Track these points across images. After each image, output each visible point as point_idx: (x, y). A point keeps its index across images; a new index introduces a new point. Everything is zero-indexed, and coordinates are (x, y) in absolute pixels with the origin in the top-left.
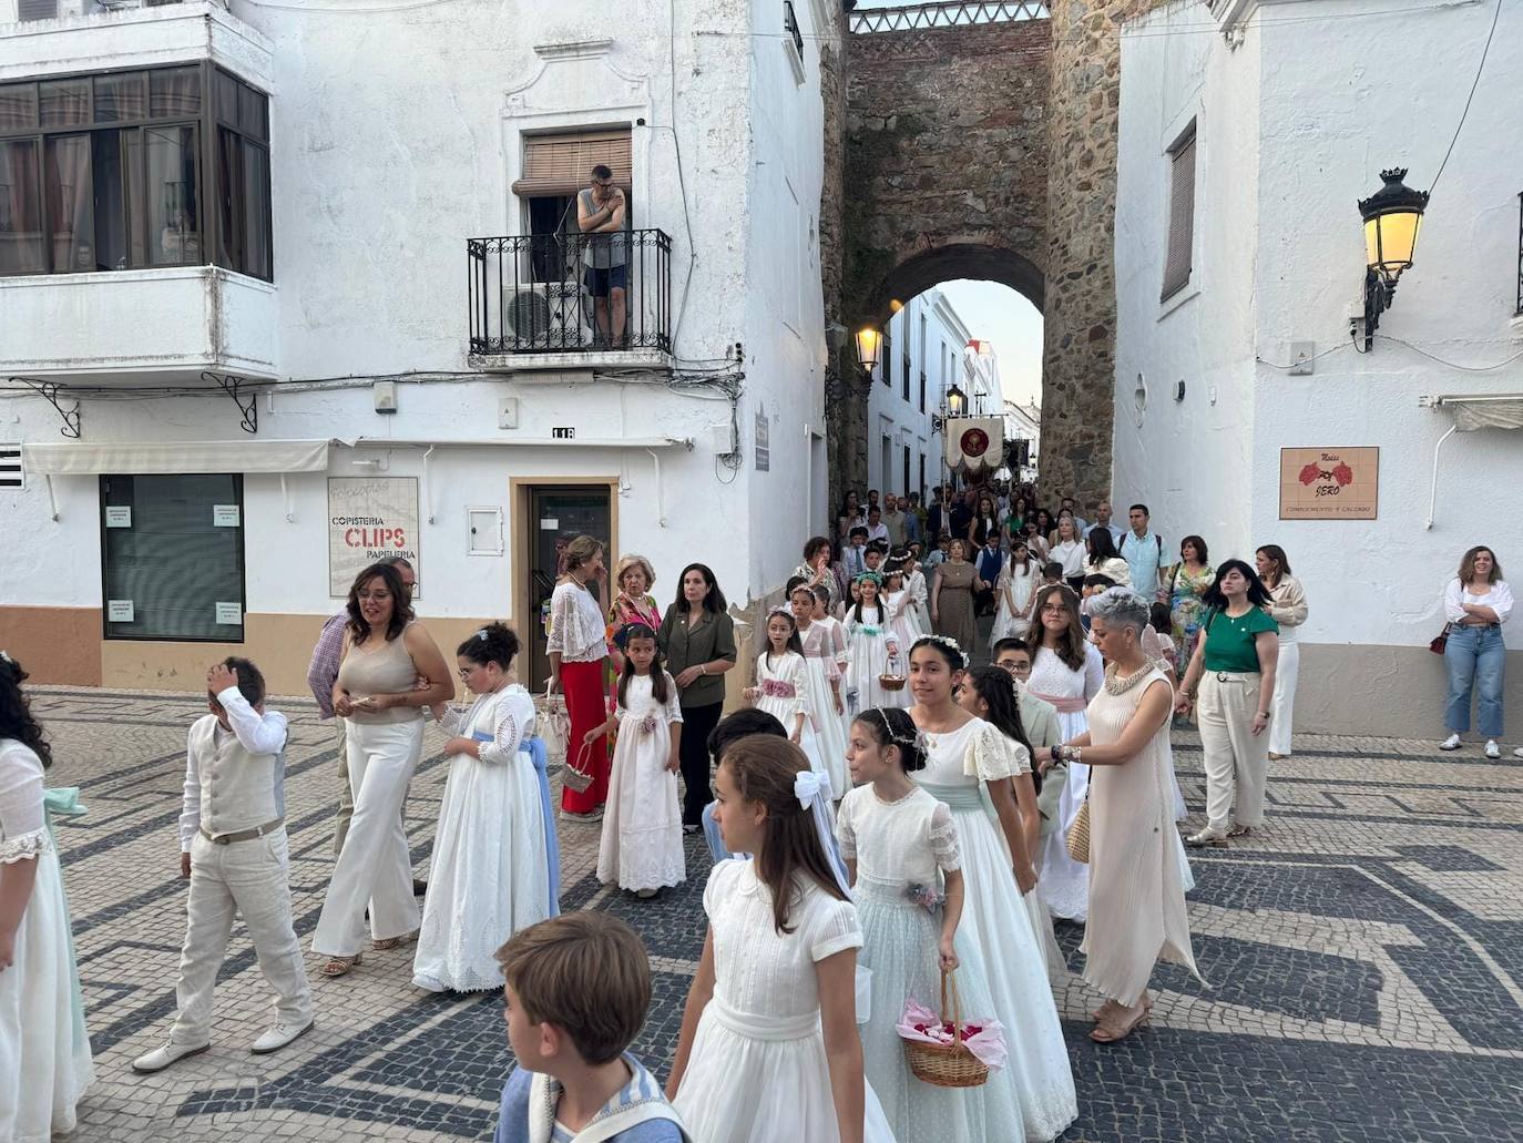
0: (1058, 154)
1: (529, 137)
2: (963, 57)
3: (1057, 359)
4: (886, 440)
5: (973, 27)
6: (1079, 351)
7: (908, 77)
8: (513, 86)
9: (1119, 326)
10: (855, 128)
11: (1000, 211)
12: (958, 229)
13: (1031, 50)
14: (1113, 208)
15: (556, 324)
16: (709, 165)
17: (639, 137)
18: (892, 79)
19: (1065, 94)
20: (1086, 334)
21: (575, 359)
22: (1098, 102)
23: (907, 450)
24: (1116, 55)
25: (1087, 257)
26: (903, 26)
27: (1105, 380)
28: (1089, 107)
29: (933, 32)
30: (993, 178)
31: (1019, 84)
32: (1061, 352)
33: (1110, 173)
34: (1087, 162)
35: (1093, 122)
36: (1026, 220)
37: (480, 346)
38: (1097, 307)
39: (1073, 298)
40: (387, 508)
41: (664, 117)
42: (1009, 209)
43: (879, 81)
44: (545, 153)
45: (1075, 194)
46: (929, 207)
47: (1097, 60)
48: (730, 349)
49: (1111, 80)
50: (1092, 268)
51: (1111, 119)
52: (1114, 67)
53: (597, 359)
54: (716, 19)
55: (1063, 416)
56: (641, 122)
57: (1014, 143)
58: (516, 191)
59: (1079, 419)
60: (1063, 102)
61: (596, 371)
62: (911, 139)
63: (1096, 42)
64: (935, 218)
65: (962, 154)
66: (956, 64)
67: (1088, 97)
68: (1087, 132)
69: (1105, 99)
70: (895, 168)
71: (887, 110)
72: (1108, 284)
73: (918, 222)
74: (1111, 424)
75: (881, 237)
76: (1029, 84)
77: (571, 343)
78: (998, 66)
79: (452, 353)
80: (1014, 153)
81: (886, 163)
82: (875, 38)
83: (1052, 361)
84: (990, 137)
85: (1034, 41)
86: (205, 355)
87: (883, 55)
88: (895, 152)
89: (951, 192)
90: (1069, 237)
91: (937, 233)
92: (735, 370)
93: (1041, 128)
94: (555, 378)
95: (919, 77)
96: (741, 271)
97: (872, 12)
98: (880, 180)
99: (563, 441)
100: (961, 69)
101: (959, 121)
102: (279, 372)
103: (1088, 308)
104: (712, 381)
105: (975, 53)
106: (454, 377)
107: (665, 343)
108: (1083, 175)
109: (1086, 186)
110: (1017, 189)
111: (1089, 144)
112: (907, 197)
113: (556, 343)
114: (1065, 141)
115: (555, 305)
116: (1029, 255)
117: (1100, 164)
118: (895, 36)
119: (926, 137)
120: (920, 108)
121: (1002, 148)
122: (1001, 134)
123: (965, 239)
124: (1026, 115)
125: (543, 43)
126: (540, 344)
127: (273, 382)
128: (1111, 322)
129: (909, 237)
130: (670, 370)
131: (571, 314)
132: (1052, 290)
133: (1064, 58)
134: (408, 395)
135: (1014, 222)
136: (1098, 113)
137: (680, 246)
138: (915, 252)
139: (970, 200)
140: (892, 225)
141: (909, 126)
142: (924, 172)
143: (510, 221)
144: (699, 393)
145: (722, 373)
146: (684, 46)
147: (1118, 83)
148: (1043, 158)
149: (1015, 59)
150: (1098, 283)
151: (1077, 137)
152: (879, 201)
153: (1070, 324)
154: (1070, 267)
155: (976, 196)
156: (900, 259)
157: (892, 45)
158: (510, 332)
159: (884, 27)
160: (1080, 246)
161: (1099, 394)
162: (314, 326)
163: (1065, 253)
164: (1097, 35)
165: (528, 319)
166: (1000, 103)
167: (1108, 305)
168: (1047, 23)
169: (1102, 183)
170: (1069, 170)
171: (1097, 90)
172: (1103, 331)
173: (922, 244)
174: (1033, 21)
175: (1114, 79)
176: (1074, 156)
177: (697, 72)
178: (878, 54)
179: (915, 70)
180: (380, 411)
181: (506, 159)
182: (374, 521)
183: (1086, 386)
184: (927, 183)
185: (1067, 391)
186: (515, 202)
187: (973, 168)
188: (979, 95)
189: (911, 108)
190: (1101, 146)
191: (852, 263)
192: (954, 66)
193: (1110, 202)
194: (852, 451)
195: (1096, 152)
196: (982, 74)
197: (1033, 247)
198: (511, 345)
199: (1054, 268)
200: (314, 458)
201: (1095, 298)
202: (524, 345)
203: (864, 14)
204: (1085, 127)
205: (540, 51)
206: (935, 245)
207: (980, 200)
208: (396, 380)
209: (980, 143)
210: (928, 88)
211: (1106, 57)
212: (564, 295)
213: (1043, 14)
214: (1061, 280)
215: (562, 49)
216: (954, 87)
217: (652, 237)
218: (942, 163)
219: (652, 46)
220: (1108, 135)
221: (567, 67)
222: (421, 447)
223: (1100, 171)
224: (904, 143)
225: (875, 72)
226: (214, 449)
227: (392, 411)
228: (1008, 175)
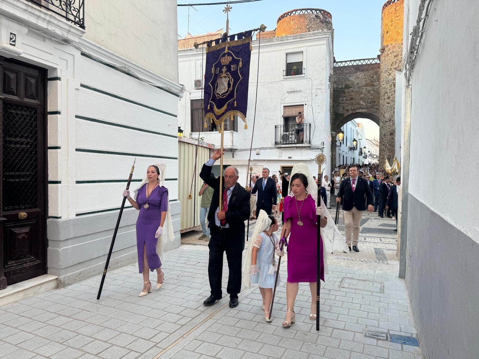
0: (382, 95)
1: (285, 107)
2: (360, 72)
3: (383, 139)
4: (340, 154)
5: (362, 65)
6: (387, 137)
7: (347, 76)
8: (282, 98)
9: (396, 132)
10: (335, 87)
11: (369, 105)
12: (359, 109)
13: (376, 70)
14: (394, 108)
15: (290, 139)
16: (318, 111)
17: (305, 107)
18: (344, 76)
19: (384, 83)
20: (389, 134)
21: (294, 145)
22: (391, 86)
23: (343, 156)
24: (395, 77)
25: (389, 118)
26: (346, 65)
27: (393, 144)
28: (389, 87)
29: (353, 66)
30: (367, 98)
31: (373, 77)
32: (384, 137)
33: (394, 101)
34: (389, 98)
35: (390, 90)
36: (375, 107)
38: (391, 128)
39: (386, 126)
40: (257, 171)
41: (310, 103)
42: (371, 105)
43: (341, 77)
44: (287, 109)
45: (386, 104)
46: (352, 104)
47: (391, 77)
48: (322, 143)
50: (390, 120)
51: (394, 90)
52: (394, 79)
55: (384, 151)
56: (306, 104)
57: (372, 90)
58: (283, 116)
59: (388, 152)
60: (383, 85)
61: (297, 147)
62: (348, 89)
63: (390, 74)
64: (354, 107)
65: (360, 92)
66: (358, 73)
67: (389, 84)
68: (389, 92)
69: (393, 85)
70: (344, 96)
71: (342, 83)
72: (394, 124)
73: (350, 107)
74: (395, 153)
75: (341, 111)
76: (375, 77)
77: (293, 142)
78: (368, 74)
80: (372, 92)
81: (342, 95)
82: (340, 68)
83: (381, 139)
84: (366, 89)
85: (376, 68)
87: (342, 71)
88: (344, 92)
89: (357, 101)
90: (385, 113)
91: (354, 110)
92: (322, 147)
93: (378, 87)
94: (289, 148)
95: (350, 76)
97: (339, 62)
98: (341, 98)
99: (290, 159)
100: (360, 74)
101: (359, 85)
102: (238, 148)
103: (389, 128)
104: (318, 149)
105: (363, 71)
106: (270, 148)
107: (309, 142)
108: (388, 101)
109: (389, 103)
110: (372, 100)
111: (389, 94)
112: (347, 102)
113: (290, 142)
114: (384, 93)
115: (290, 136)
116: (376, 114)
117: (391, 99)
118: (344, 67)
119: (352, 89)
120: (350, 83)
121: (369, 92)
122: (369, 88)
123: (360, 111)
124: (375, 84)
126: (287, 143)
128: (394, 132)
129: (348, 110)
130: (310, 147)
131: (293, 138)
132: (381, 124)
133: (383, 75)
135: (372, 107)
136: (391, 88)
138: (349, 114)
139: (362, 102)
140: (344, 108)
141: (347, 87)
142: (351, 97)
143: (281, 121)
145: (320, 147)
146: (314, 91)
148: (379, 93)
149: (372, 72)
150: (391, 124)
151: (386, 92)
152: (341, 103)
153: (385, 131)
154: (385, 120)
155: (363, 102)
156: (345, 115)
157: (344, 69)
159: (342, 65)
160: (387, 115)
161: (392, 147)
163: (384, 116)
164: (391, 72)
166: (369, 81)
167: (394, 128)
168: (379, 64)
169: (392, 103)
170: (385, 99)
171: (391, 83)
172: (392, 133)
173: (351, 112)
174: (376, 63)
175: (394, 81)
176: (386, 97)
177: (316, 96)
178: (340, 71)
179: (349, 75)
181: (281, 111)
183: (389, 145)
184: (351, 99)
185: (385, 146)
186: (282, 118)
187: (362, 96)
188: (364, 80)
189: (348, 83)
190: (392, 95)
191: (334, 116)
192: (358, 74)
193: (394, 107)
195: (390, 96)
196: (364, 75)
197: (376, 113)
198: (282, 143)
199: (382, 119)
200: (245, 162)
201: (391, 127)
203: (337, 62)
204: (388, 91)
205: (287, 92)
206: (354, 112)
207: (364, 103)
209: (364, 90)
210: (352, 78)
211: (393, 77)
212: (292, 134)
213: (378, 62)
214: (383, 122)
215: (292, 92)
216: (358, 78)
218: (355, 94)
219: (308, 91)
220: (393, 93)
221: (292, 95)
223: (392, 100)
224: (346, 90)
225: (340, 75)
226: (227, 161)
228: (370, 97)
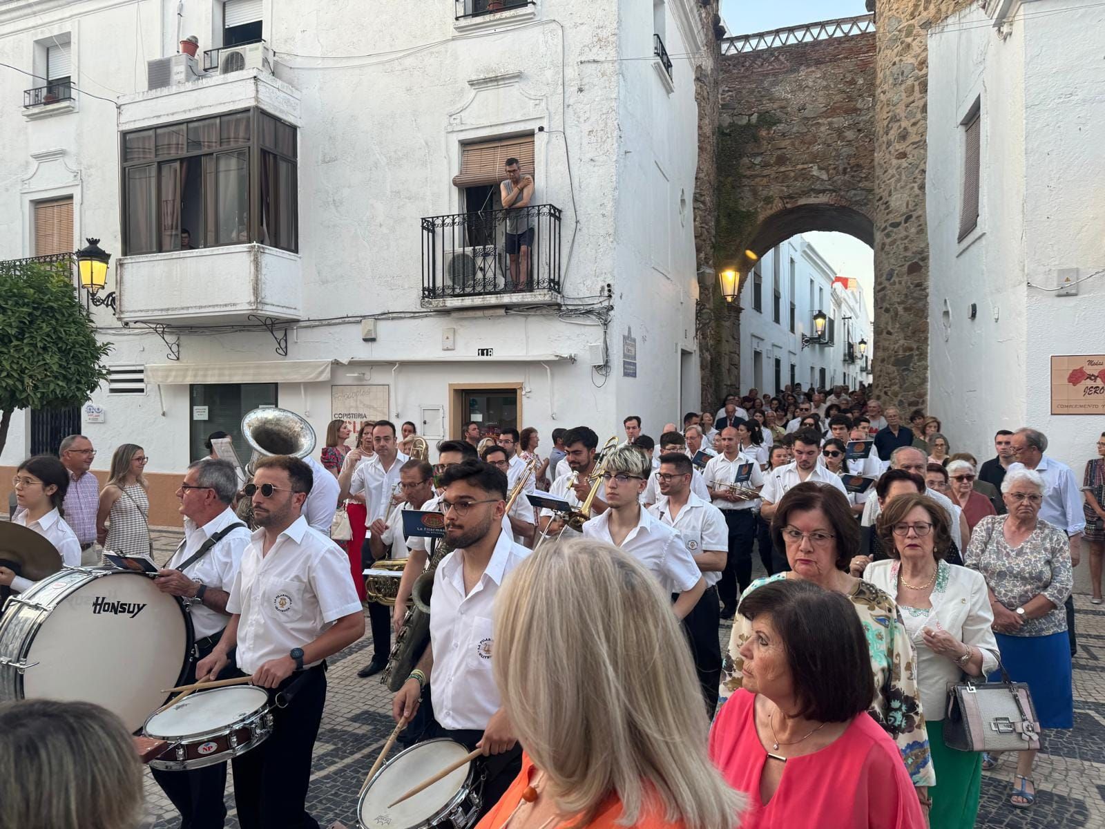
0: (881, 133)
1: (465, 144)
2: (808, 66)
3: (883, 289)
4: (757, 355)
5: (816, 43)
6: (900, 283)
7: (766, 84)
8: (453, 109)
9: (931, 262)
10: (726, 124)
11: (840, 179)
12: (805, 193)
13: (862, 57)
14: (924, 171)
15: (479, 275)
16: (590, 156)
17: (540, 139)
18: (754, 86)
19: (886, 87)
20: (905, 269)
21: (492, 300)
22: (910, 91)
23: (778, 362)
24: (924, 55)
25: (904, 209)
26: (762, 46)
27: (920, 304)
28: (904, 95)
29: (785, 49)
30: (833, 154)
31: (853, 82)
32: (886, 284)
33: (921, 144)
34: (903, 137)
35: (907, 106)
36: (860, 185)
37: (430, 292)
38: (914, 248)
39: (894, 242)
40: (370, 407)
41: (557, 124)
42: (847, 177)
43: (744, 88)
44: (475, 155)
45: (895, 162)
46: (784, 178)
47: (909, 60)
48: (603, 289)
49: (921, 73)
50: (908, 218)
51: (921, 103)
52: (923, 63)
53: (507, 299)
54: (595, 50)
55: (889, 333)
56: (541, 129)
57: (849, 127)
58: (455, 184)
59: (902, 335)
60: (884, 92)
61: (507, 307)
62: (769, 129)
63: (909, 46)
64: (788, 187)
65: (808, 138)
66: (803, 72)
67: (903, 87)
68: (903, 115)
69: (917, 88)
70: (756, 150)
71: (750, 109)
72: (922, 230)
73: (775, 190)
74: (926, 339)
75: (746, 202)
76: (861, 81)
77: (490, 288)
78: (837, 71)
79: (411, 299)
80: (850, 135)
81: (750, 148)
82: (742, 57)
83: (879, 291)
84: (830, 124)
85: (865, 49)
86: (250, 303)
87: (747, 69)
88: (756, 139)
89: (800, 167)
90: (890, 195)
91: (790, 197)
92: (606, 304)
93: (871, 114)
94: (479, 313)
95: (774, 84)
96: (611, 231)
97: (739, 38)
98: (745, 160)
99: (485, 358)
100: (807, 75)
101: (806, 113)
102: (301, 314)
103: (906, 249)
104: (589, 312)
105: (818, 63)
106: (414, 315)
107: (555, 285)
108: (900, 147)
109: (903, 155)
110: (852, 161)
111: (904, 124)
112: (765, 172)
113: (479, 289)
114: (886, 123)
115: (479, 262)
116: (863, 210)
117: (913, 138)
118: (756, 54)
119: (781, 127)
120: (775, 106)
121: (840, 132)
122: (839, 121)
123: (812, 200)
124: (859, 105)
125: (474, 78)
126: (468, 290)
127: (298, 321)
128: (925, 259)
129: (768, 200)
130: (559, 305)
131: (490, 268)
132: (878, 236)
133: (885, 58)
134: (384, 328)
135: (850, 186)
136: (911, 99)
137: (568, 217)
138: (772, 212)
139: (815, 172)
140: (755, 193)
141: (767, 120)
142: (779, 152)
143: (451, 204)
144: (580, 321)
145: (595, 306)
146: (571, 73)
147: (926, 75)
148: (871, 137)
149: (849, 64)
150: (913, 230)
151: (895, 119)
152: (745, 176)
153: (892, 261)
154: (893, 218)
155: (820, 169)
156: (761, 217)
157: (754, 62)
158: (449, 282)
159: (748, 49)
160: (899, 201)
161: (916, 315)
162: (325, 282)
163: (888, 207)
164: (909, 40)
165: (462, 271)
166: (838, 98)
167: (923, 246)
168: (873, 35)
169: (916, 152)
170: (889, 144)
171: (909, 82)
172: (918, 266)
173: (778, 205)
174: (864, 34)
175: (923, 72)
176: (893, 134)
177: (581, 90)
178: (743, 69)
179: (771, 79)
180: (365, 340)
181: (449, 163)
182: (360, 416)
183: (906, 309)
184: (781, 160)
185: (892, 313)
186: (455, 191)
187: (817, 148)
188: (821, 93)
189: (769, 106)
190: (914, 124)
191: (724, 222)
192: (802, 73)
193: (921, 167)
194: (725, 363)
195: (910, 129)
196: (824, 77)
197: (866, 204)
198: (449, 291)
199: (880, 219)
200: (322, 372)
201: (912, 241)
202: (458, 291)
203: (732, 40)
204: (900, 111)
205: (472, 83)
206: (789, 206)
207: (823, 172)
208: (377, 318)
209: (823, 129)
210: (782, 91)
211: (916, 56)
212: (485, 255)
213: (872, 29)
214: (885, 228)
215: (487, 81)
216: (802, 88)
217: (546, 210)
218: (793, 144)
219: (549, 74)
220: (919, 116)
221: (490, 95)
222: (391, 364)
223: (913, 143)
224: (764, 133)
225: (741, 82)
226: (258, 367)
227: (373, 340)
228: (845, 151)
